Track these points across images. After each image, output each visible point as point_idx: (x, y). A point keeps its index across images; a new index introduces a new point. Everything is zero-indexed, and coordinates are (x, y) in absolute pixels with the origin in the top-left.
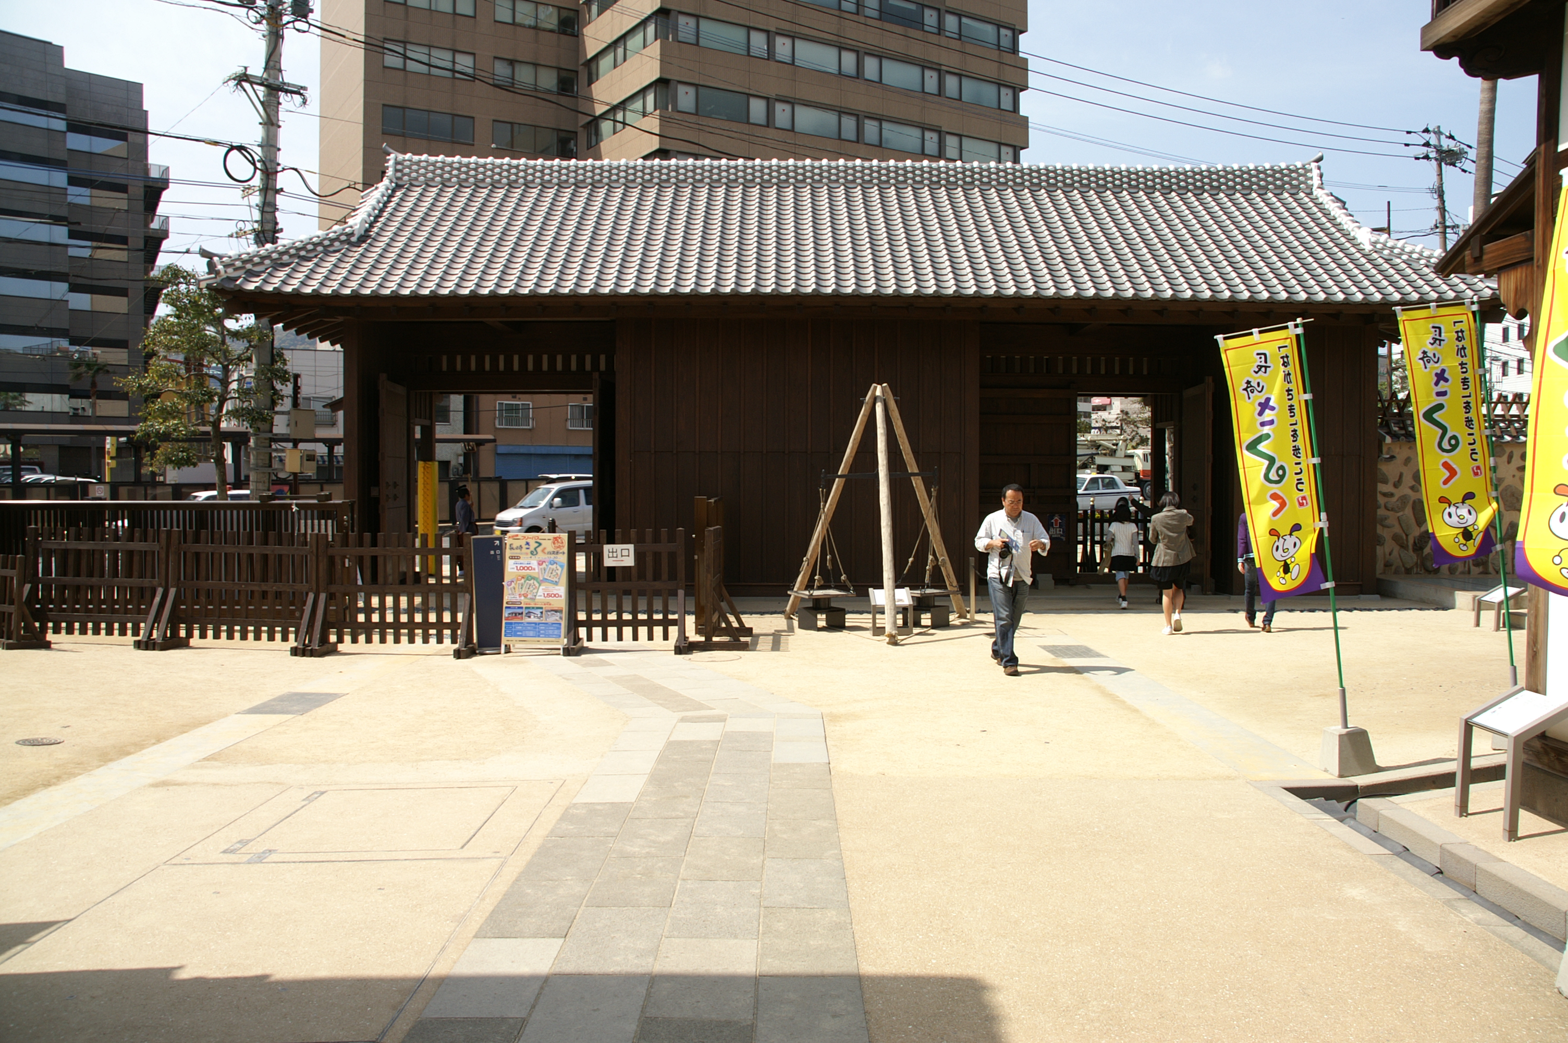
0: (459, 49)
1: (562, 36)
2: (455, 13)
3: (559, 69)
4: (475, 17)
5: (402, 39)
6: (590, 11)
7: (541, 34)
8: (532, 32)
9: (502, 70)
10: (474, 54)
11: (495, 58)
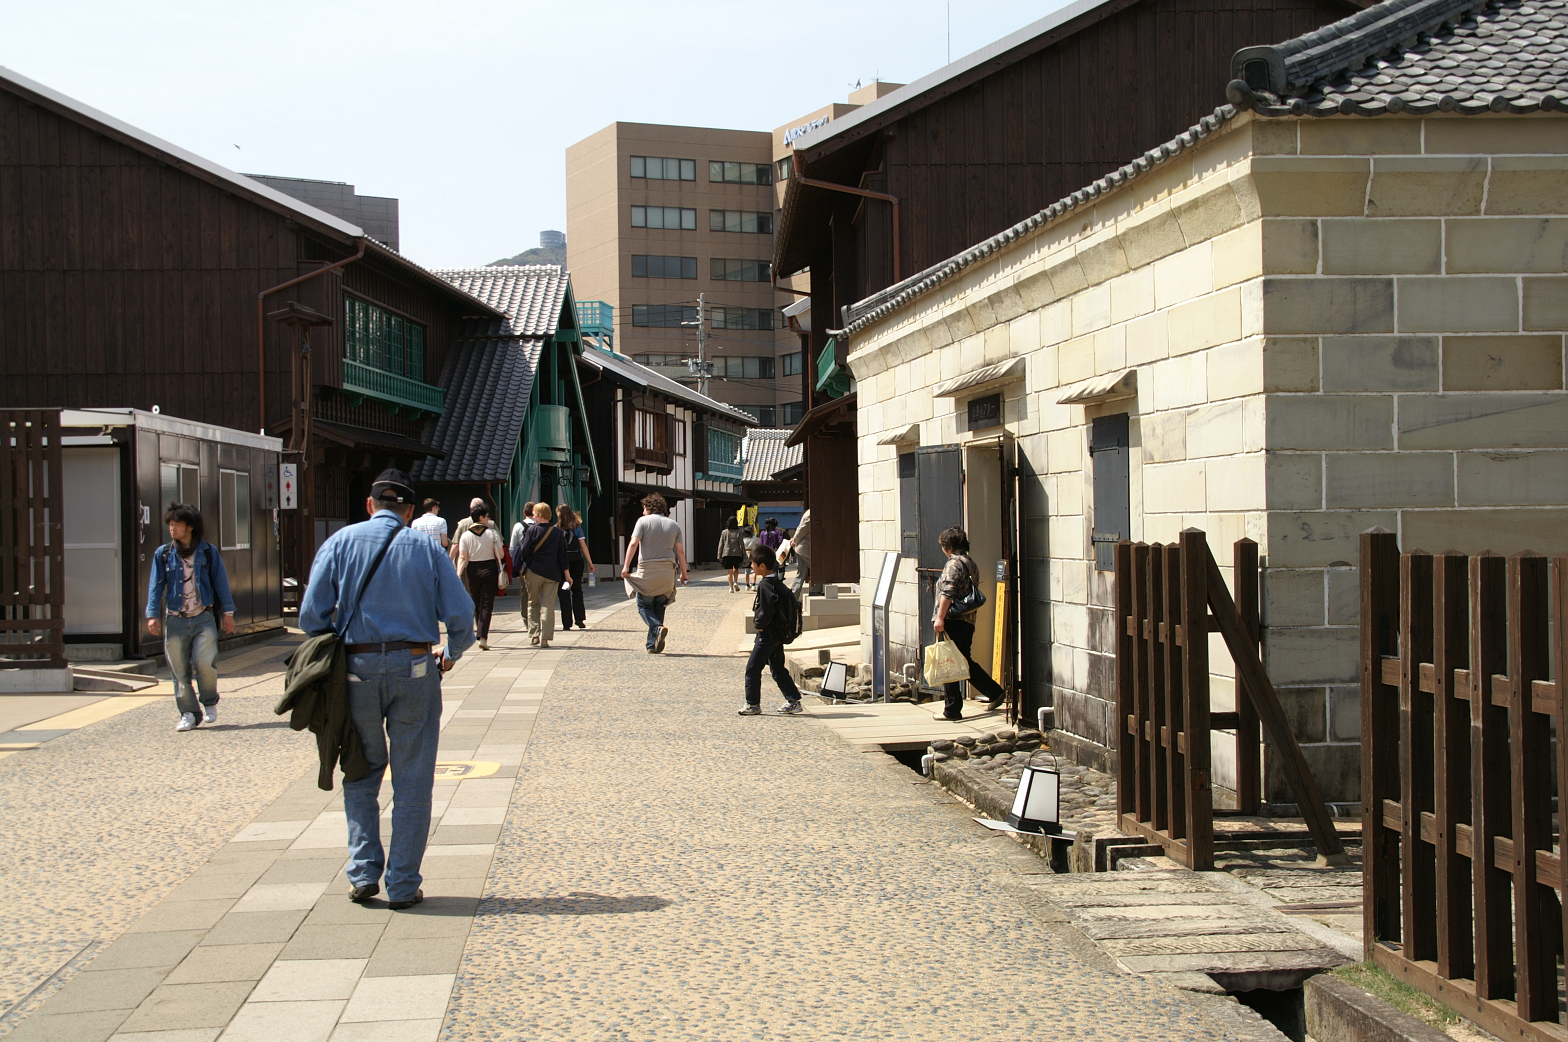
0: (685, 206)
1: (760, 187)
2: (680, 180)
3: (758, 213)
4: (695, 180)
5: (643, 204)
6: (781, 169)
7: (745, 187)
8: (737, 187)
9: (716, 219)
10: (695, 210)
11: (711, 210)
